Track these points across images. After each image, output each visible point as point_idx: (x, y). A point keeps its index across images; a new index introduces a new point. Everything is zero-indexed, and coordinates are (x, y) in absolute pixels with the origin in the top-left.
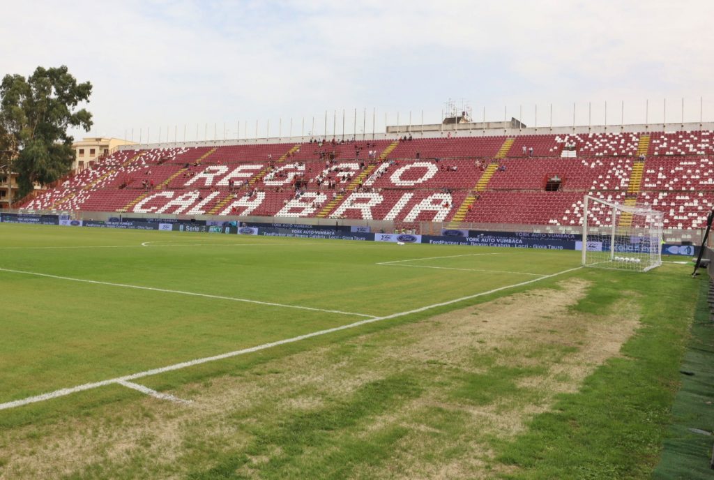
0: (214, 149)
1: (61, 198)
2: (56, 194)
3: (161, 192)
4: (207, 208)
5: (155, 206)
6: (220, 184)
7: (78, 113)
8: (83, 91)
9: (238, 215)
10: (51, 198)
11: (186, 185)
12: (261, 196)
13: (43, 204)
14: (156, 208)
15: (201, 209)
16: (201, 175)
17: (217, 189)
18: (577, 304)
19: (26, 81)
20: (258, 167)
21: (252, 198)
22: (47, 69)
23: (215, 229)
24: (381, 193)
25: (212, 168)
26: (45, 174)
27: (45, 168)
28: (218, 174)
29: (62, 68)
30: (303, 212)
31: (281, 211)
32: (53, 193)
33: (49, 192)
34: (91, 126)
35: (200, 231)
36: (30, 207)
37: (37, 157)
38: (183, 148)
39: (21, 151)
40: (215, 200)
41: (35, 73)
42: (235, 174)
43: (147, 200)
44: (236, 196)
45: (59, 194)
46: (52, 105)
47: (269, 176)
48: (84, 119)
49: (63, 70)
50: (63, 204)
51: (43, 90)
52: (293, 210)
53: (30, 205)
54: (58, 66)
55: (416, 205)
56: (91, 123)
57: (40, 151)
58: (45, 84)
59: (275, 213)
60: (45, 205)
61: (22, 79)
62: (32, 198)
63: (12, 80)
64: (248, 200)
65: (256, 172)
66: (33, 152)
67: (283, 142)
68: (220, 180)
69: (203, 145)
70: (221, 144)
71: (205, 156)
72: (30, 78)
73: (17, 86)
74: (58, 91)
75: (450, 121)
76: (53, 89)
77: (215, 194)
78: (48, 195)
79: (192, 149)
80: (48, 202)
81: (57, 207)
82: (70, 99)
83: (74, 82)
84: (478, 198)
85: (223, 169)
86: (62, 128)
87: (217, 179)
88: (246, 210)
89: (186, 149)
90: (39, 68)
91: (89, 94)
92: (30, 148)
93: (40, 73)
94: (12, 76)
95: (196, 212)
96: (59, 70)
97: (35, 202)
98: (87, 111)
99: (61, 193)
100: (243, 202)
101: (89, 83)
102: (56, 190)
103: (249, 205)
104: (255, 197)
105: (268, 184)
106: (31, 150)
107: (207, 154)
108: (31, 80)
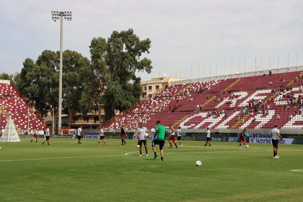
0: (239, 80)
1: (132, 120)
2: (129, 118)
3: (198, 113)
4: (231, 124)
5: (194, 123)
6: (240, 105)
7: (142, 61)
8: (145, 46)
9: (254, 128)
10: (125, 121)
11: (216, 107)
12: (271, 113)
13: (119, 125)
14: (194, 125)
15: (225, 124)
16: (228, 100)
17: (238, 109)
19: (107, 41)
21: (265, 115)
22: (119, 32)
26: (121, 104)
27: (121, 100)
28: (240, 98)
29: (129, 30)
32: (127, 117)
33: (124, 116)
34: (151, 70)
35: (222, 141)
36: (111, 127)
37: (116, 93)
38: (216, 81)
39: (106, 90)
41: (112, 36)
42: (252, 97)
43: (188, 119)
44: (252, 114)
46: (124, 57)
48: (146, 65)
49: (130, 32)
50: (132, 125)
51: (118, 47)
53: (112, 126)
54: (126, 30)
56: (151, 67)
57: (117, 89)
58: (119, 43)
59: (282, 126)
61: (104, 40)
62: (114, 121)
63: (97, 42)
64: (262, 117)
66: (113, 90)
67: (281, 72)
71: (231, 85)
72: (109, 39)
74: (128, 47)
77: (237, 113)
78: (124, 119)
79: (223, 81)
80: (123, 123)
81: (128, 127)
82: (136, 52)
83: (137, 40)
85: (244, 94)
86: (132, 72)
87: (239, 102)
88: (260, 124)
90: (114, 32)
91: (149, 47)
92: (111, 87)
93: (115, 35)
94: (97, 38)
95: (223, 127)
96: (127, 32)
97: (115, 124)
98: (148, 59)
99: (132, 117)
100: (258, 118)
101: (148, 39)
102: (129, 115)
103: (263, 120)
105: (278, 103)
106: (111, 88)
107: (233, 84)
108: (110, 40)
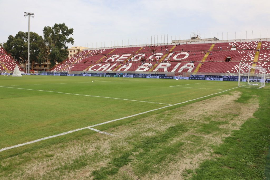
0: (115, 49)
1: (65, 67)
2: (63, 66)
3: (97, 64)
4: (113, 69)
5: (95, 69)
6: (117, 61)
7: (69, 38)
8: (71, 31)
9: (123, 71)
10: (62, 67)
11: (105, 61)
12: (130, 65)
13: (59, 69)
14: (96, 69)
15: (111, 69)
16: (110, 58)
17: (116, 63)
18: (237, 100)
19: (52, 28)
20: (129, 55)
21: (127, 65)
22: (58, 24)
23: (116, 76)
24: (170, 63)
25: (114, 56)
26: (59, 59)
27: (59, 57)
28: (116, 58)
29: (63, 23)
30: (144, 69)
31: (137, 69)
32: (62, 65)
34: (74, 43)
35: (110, 76)
36: (55, 70)
37: (56, 54)
38: (104, 49)
39: (51, 52)
40: (115, 66)
41: (55, 26)
42: (122, 57)
43: (93, 67)
44: (122, 65)
45: (64, 66)
46: (61, 36)
47: (133, 58)
48: (71, 40)
49: (64, 24)
50: (65, 69)
51: (58, 32)
52: (141, 69)
54: (62, 23)
55: (182, 67)
56: (74, 42)
57: (57, 51)
58: (58, 29)
59: (135, 70)
60: (60, 69)
61: (50, 28)
62: (55, 67)
63: (47, 28)
64: (126, 66)
65: (129, 57)
66: (55, 52)
67: (137, 46)
68: (117, 60)
69: (111, 48)
70: (117, 48)
71: (112, 52)
72: (53, 27)
73: (49, 30)
74: (62, 32)
75: (193, 38)
76: (61, 31)
77: (115, 64)
78: (61, 66)
79: (107, 50)
80: (61, 68)
81: (64, 70)
82: (66, 34)
83: (67, 28)
84: (203, 64)
85: (118, 56)
86: (64, 44)
87: (116, 59)
88: (126, 69)
89: (105, 49)
90: (56, 24)
91: (73, 32)
93: (56, 26)
94: (47, 27)
95: (109, 70)
96: (62, 24)
97: (56, 68)
98: (72, 38)
99: (65, 65)
100: (124, 67)
101: (72, 28)
103: (127, 68)
104: (128, 65)
105: (133, 60)
106: (54, 51)
107: (112, 51)
108: (53, 28)
